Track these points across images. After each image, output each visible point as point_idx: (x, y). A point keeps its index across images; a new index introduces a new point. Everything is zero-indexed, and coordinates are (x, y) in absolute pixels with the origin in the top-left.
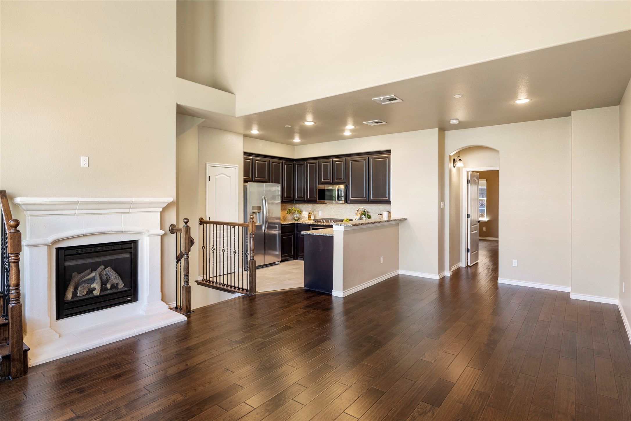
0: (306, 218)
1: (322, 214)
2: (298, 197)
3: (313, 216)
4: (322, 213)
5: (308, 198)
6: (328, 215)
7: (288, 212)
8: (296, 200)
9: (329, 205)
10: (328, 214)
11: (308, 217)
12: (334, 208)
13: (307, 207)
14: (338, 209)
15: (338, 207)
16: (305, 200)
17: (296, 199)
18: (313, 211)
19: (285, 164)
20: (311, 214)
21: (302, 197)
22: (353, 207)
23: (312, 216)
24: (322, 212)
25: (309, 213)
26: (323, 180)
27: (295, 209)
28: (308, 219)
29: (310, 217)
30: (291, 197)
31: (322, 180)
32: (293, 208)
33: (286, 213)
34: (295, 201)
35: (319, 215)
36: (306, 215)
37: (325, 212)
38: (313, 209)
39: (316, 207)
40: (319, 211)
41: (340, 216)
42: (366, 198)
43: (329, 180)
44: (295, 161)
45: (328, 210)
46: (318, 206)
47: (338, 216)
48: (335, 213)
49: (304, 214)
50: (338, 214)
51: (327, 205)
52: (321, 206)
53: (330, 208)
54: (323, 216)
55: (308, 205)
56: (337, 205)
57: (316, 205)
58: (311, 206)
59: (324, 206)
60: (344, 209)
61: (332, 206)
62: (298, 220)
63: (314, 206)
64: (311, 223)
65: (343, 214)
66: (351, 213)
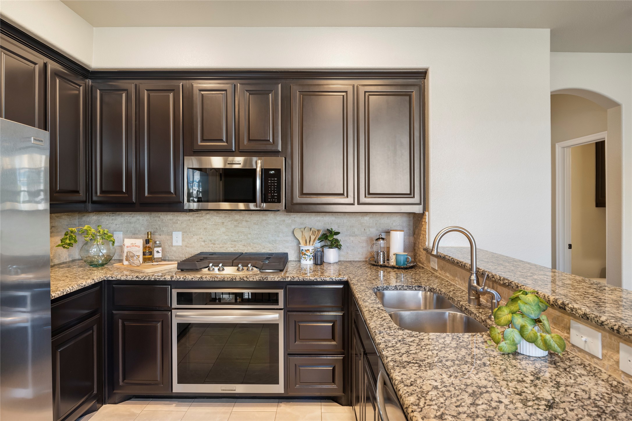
0: (138, 256)
1: (183, 240)
2: (102, 192)
3: (159, 249)
4: (183, 237)
5: (146, 194)
6: (203, 244)
7: (68, 241)
8: (93, 202)
9: (208, 216)
10: (204, 241)
11: (144, 254)
12: (223, 223)
13: (130, 223)
14: (236, 226)
15: (236, 221)
16: (134, 200)
18: (153, 235)
19: (55, 74)
20: (152, 244)
21: (121, 192)
22: (284, 221)
23: (156, 249)
24: (183, 235)
25: (147, 241)
26: (204, 140)
27: (93, 230)
28: (145, 260)
29: (151, 253)
30: (80, 193)
31: (199, 144)
32: (86, 227)
33: (59, 246)
34: (90, 205)
35: (174, 244)
36: (139, 247)
37: (192, 236)
38: (154, 228)
39: (161, 220)
40: (174, 234)
41: (243, 244)
42: (347, 196)
43: (224, 142)
44: (89, 78)
45: (205, 228)
46: (170, 220)
47: (237, 244)
48: (227, 237)
49: (132, 245)
50: (237, 239)
51: (200, 217)
52: (178, 218)
53: (213, 224)
54: (186, 246)
55: (133, 217)
56: (235, 216)
57: (161, 216)
58: (143, 218)
59: (191, 218)
60: (256, 224)
61: (218, 217)
62: (106, 264)
63: (156, 218)
64: (171, 278)
65: (255, 239)
66: (278, 237)
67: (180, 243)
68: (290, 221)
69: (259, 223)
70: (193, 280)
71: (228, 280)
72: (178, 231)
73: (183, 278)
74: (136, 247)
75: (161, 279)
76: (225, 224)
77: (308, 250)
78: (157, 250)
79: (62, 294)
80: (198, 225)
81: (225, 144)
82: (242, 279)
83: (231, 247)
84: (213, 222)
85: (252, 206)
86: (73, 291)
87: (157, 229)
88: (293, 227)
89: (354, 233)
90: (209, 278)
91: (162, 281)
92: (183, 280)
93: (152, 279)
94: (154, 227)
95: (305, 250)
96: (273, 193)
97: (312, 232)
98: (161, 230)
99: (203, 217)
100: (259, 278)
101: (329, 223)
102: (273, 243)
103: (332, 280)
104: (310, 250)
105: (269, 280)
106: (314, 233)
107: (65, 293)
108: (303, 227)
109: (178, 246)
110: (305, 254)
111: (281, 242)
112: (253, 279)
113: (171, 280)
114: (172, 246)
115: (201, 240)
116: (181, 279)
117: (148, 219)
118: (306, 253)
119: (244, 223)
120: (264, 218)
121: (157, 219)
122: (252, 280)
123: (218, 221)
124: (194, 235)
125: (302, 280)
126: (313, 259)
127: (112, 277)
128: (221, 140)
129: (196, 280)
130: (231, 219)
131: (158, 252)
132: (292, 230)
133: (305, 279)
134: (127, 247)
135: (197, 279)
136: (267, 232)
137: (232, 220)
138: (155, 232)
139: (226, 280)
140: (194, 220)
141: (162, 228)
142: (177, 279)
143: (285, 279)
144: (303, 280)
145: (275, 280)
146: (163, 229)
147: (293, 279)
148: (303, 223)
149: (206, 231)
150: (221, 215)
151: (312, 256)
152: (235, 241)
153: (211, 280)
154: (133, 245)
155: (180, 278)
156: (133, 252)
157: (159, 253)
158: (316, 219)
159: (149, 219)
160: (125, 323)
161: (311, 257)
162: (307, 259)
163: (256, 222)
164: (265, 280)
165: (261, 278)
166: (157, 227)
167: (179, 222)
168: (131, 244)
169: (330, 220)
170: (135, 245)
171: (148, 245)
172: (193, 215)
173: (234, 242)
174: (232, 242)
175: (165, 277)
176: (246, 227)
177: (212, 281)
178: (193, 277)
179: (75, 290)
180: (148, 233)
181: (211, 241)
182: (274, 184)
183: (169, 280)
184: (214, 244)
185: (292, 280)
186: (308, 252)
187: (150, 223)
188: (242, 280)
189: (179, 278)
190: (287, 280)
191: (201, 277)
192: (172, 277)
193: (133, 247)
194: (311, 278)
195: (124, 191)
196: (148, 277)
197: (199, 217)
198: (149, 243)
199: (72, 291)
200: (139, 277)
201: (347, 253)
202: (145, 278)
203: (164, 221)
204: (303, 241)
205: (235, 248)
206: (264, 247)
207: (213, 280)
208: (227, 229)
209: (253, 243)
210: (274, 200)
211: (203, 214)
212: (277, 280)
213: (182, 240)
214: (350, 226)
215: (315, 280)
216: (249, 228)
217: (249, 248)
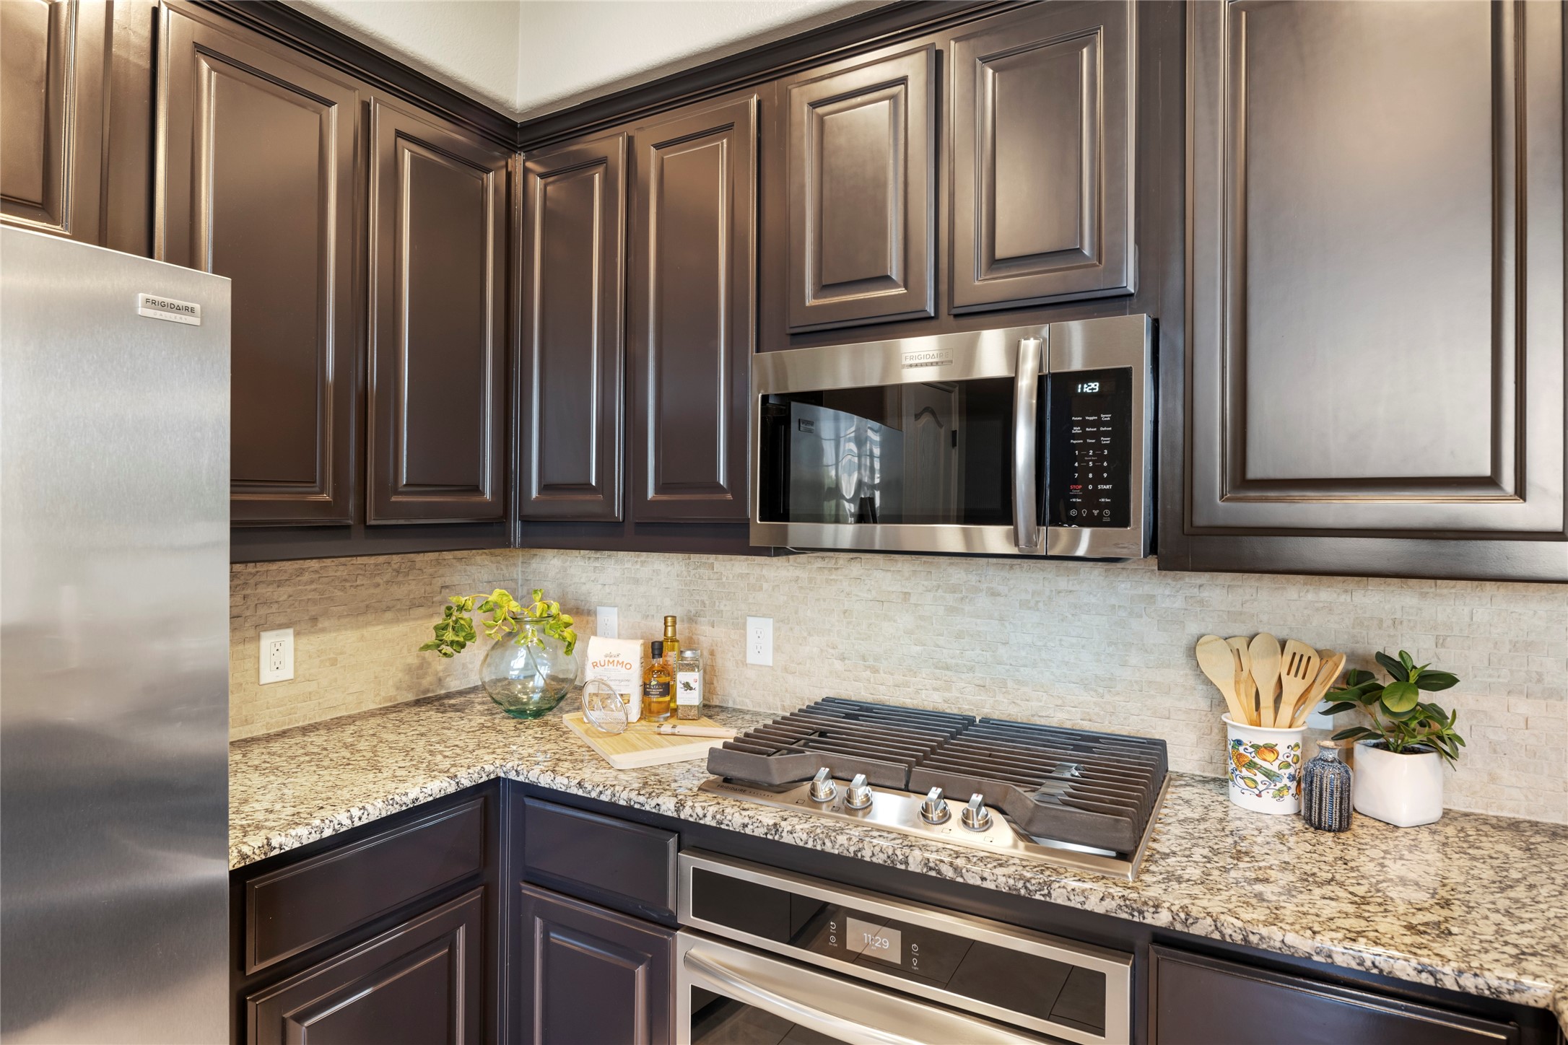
0: (625, 698)
1: (777, 649)
2: (544, 488)
3: (694, 677)
4: (776, 638)
5: (651, 494)
6: (838, 665)
7: (449, 636)
8: (525, 518)
9: (856, 569)
10: (843, 659)
11: (646, 692)
12: (906, 595)
13: (637, 581)
14: (951, 610)
15: (954, 589)
17: (529, 511)
18: (692, 619)
20: (671, 657)
21: (586, 487)
23: (682, 677)
24: (776, 629)
25: (656, 649)
26: (824, 288)
27: (514, 606)
28: (647, 712)
29: (667, 689)
30: (476, 489)
31: (810, 302)
32: (494, 594)
33: (428, 647)
34: (517, 528)
35: (752, 658)
36: (628, 666)
37: (805, 634)
38: (698, 601)
39: (716, 576)
40: (751, 622)
41: (978, 682)
42: (1521, 492)
43: (894, 285)
44: (520, 149)
45: (845, 612)
46: (741, 576)
47: (954, 679)
48: (918, 648)
49: (607, 659)
50: (954, 661)
51: (830, 569)
52: (765, 572)
53: (870, 597)
54: (786, 670)
55: (643, 563)
56: (951, 570)
57: (716, 565)
58: (670, 568)
59: (803, 574)
60: (1030, 608)
61: (889, 574)
62: (550, 709)
63: (701, 571)
64: (677, 811)
65: (1025, 666)
66: (1124, 664)
67: (767, 658)
68: (1179, 603)
69: (1041, 605)
70: (748, 831)
71: (874, 860)
72: (764, 616)
73: (714, 817)
74: (619, 666)
75: (647, 808)
76: (913, 600)
77: (1271, 748)
78: (684, 681)
79: (315, 837)
80: (824, 600)
81: (902, 291)
82: (931, 869)
83: (935, 689)
84: (873, 592)
85: (994, 538)
86: (365, 821)
87: (703, 603)
88: (1193, 629)
89: (1540, 681)
90: (804, 837)
91: (649, 812)
92: (713, 824)
93: (622, 803)
94: (697, 598)
95: (1255, 747)
96: (1091, 481)
97: (1287, 658)
98: (716, 608)
99: (839, 572)
100: (1011, 882)
101: (1381, 621)
102: (1101, 690)
103: (1431, 981)
104: (1282, 749)
105: (1059, 901)
106: (1298, 664)
107: (328, 833)
108: (1244, 629)
109: (761, 666)
110: (1251, 765)
111: (1136, 687)
112: (983, 879)
113: (675, 815)
114: (744, 664)
115: (831, 651)
116: (709, 821)
117: (682, 572)
118: (1256, 760)
119: (983, 601)
120: (1063, 583)
121: (704, 572)
122: (978, 882)
123: (890, 589)
124: (810, 634)
125: (1238, 938)
126: (1293, 791)
127: (518, 773)
128: (885, 280)
129: (756, 834)
130: (935, 583)
131: (687, 686)
132: (1185, 641)
133: (1254, 939)
134: (595, 665)
135: (759, 832)
136: (1074, 640)
137: (939, 587)
138: (697, 614)
139: (867, 859)
140: (810, 580)
141: (717, 604)
142: (695, 816)
143: (1141, 912)
144: (1245, 939)
145: (1088, 907)
146: (722, 607)
147: (1185, 922)
148: (1241, 613)
149: (849, 623)
150: (900, 565)
151: (1292, 778)
152: (947, 668)
153: (810, 845)
154: (612, 660)
155: (705, 816)
156: (609, 683)
157: (691, 689)
158: (1310, 596)
159: (685, 573)
160: (552, 935)
161: (1286, 781)
162: (1261, 787)
163: (1029, 597)
164: (1038, 897)
165: (1020, 884)
166: (705, 598)
167: (765, 586)
168: (606, 656)
169: (1387, 607)
170: (616, 660)
171: (657, 662)
172: (809, 562)
173: (942, 668)
174: (936, 668)
175: (660, 801)
176: (991, 617)
177: (813, 852)
178: (746, 820)
179: (372, 818)
180: (666, 618)
181: (864, 659)
182: (1099, 441)
183: (669, 814)
184: (875, 671)
185: (1179, 927)
186: (1271, 757)
187: (686, 584)
188: (933, 874)
189: (701, 813)
190: (1149, 920)
191: (775, 825)
192: (680, 805)
193: (611, 666)
194: (1291, 939)
195: (594, 484)
196: (609, 792)
197: (826, 572)
198: (660, 655)
199: (357, 823)
200: (586, 785)
201: (1493, 778)
202: (601, 793)
203: (724, 579)
204: (1243, 697)
205: (947, 695)
206: (1060, 702)
207: (819, 848)
208: (921, 618)
209: (1018, 682)
210: (1096, 512)
211: (841, 562)
212: (1100, 909)
213: (774, 648)
214: (1514, 645)
215: (1316, 958)
216: (1001, 619)
217: (1000, 697)
